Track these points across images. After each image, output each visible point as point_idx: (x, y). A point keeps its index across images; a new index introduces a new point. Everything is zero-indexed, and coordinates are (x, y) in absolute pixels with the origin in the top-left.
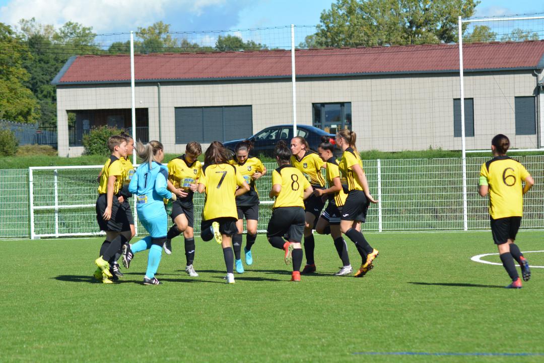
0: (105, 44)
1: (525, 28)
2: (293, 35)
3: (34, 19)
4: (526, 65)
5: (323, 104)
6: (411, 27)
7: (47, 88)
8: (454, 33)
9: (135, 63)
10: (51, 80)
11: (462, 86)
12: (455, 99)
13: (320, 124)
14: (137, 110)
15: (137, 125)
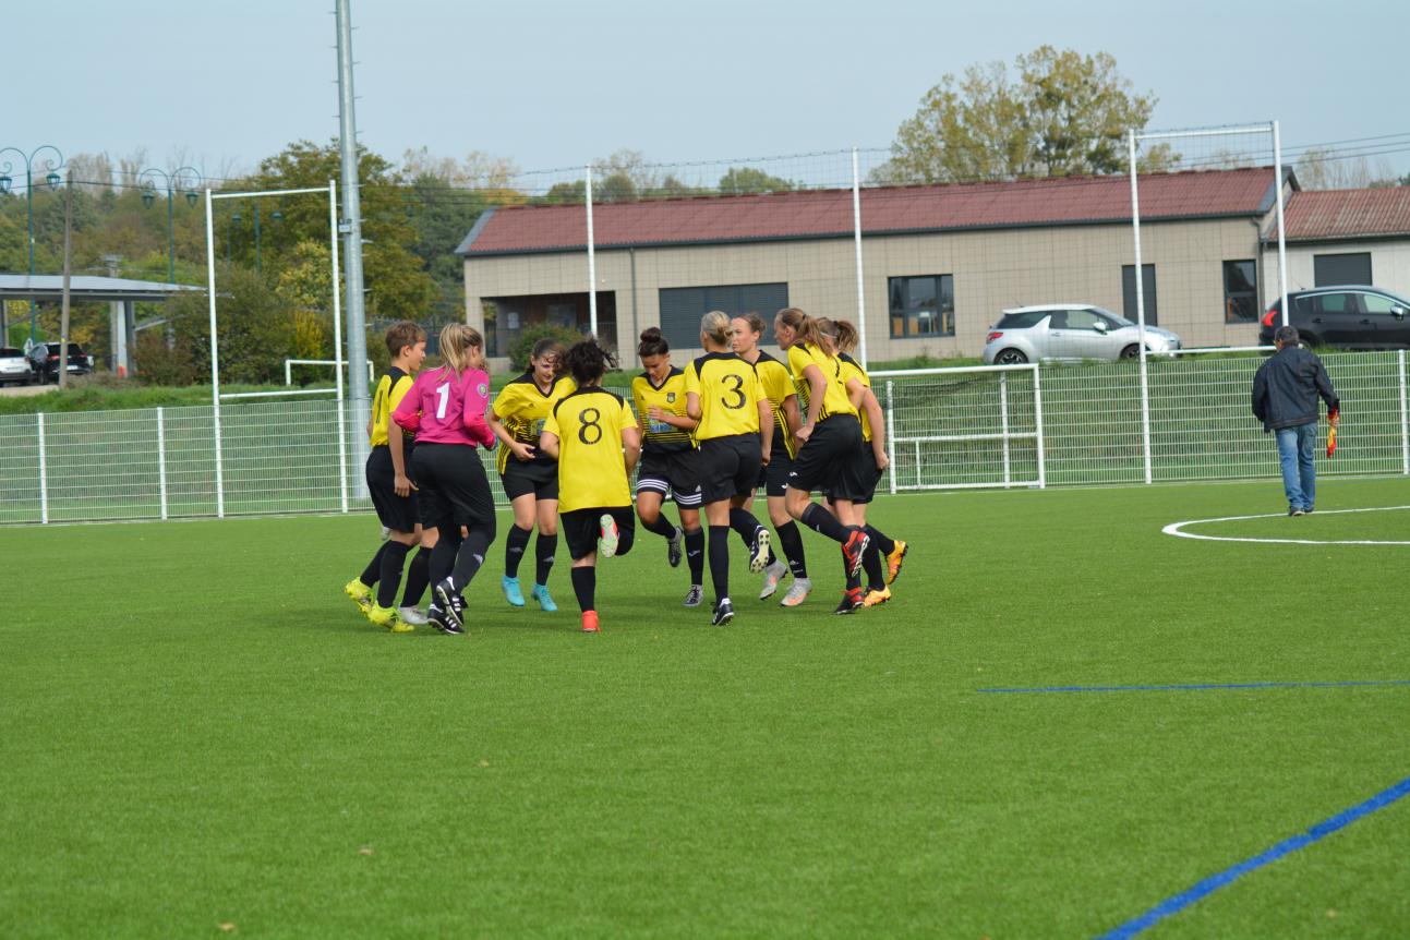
0: (539, 187)
1: (1234, 147)
2: (855, 165)
3: (425, 148)
4: (1240, 208)
5: (906, 279)
6: (1047, 148)
7: (446, 260)
8: (1118, 155)
9: (594, 216)
10: (455, 247)
11: (1138, 245)
12: (1124, 267)
13: (900, 311)
14: (599, 294)
15: (599, 320)
